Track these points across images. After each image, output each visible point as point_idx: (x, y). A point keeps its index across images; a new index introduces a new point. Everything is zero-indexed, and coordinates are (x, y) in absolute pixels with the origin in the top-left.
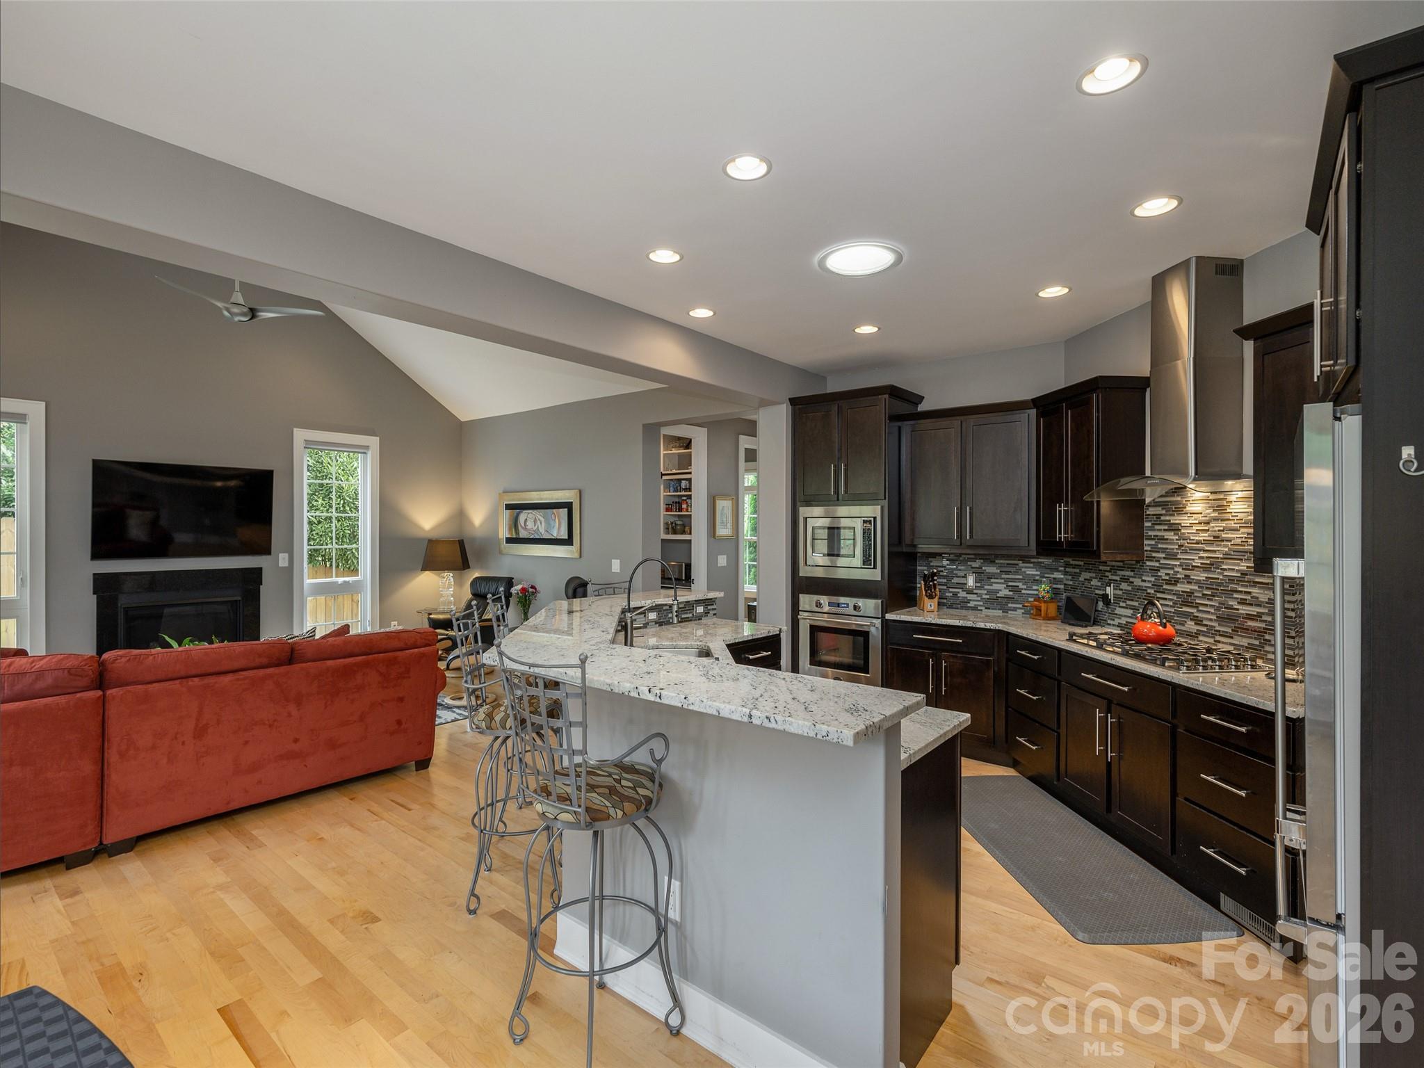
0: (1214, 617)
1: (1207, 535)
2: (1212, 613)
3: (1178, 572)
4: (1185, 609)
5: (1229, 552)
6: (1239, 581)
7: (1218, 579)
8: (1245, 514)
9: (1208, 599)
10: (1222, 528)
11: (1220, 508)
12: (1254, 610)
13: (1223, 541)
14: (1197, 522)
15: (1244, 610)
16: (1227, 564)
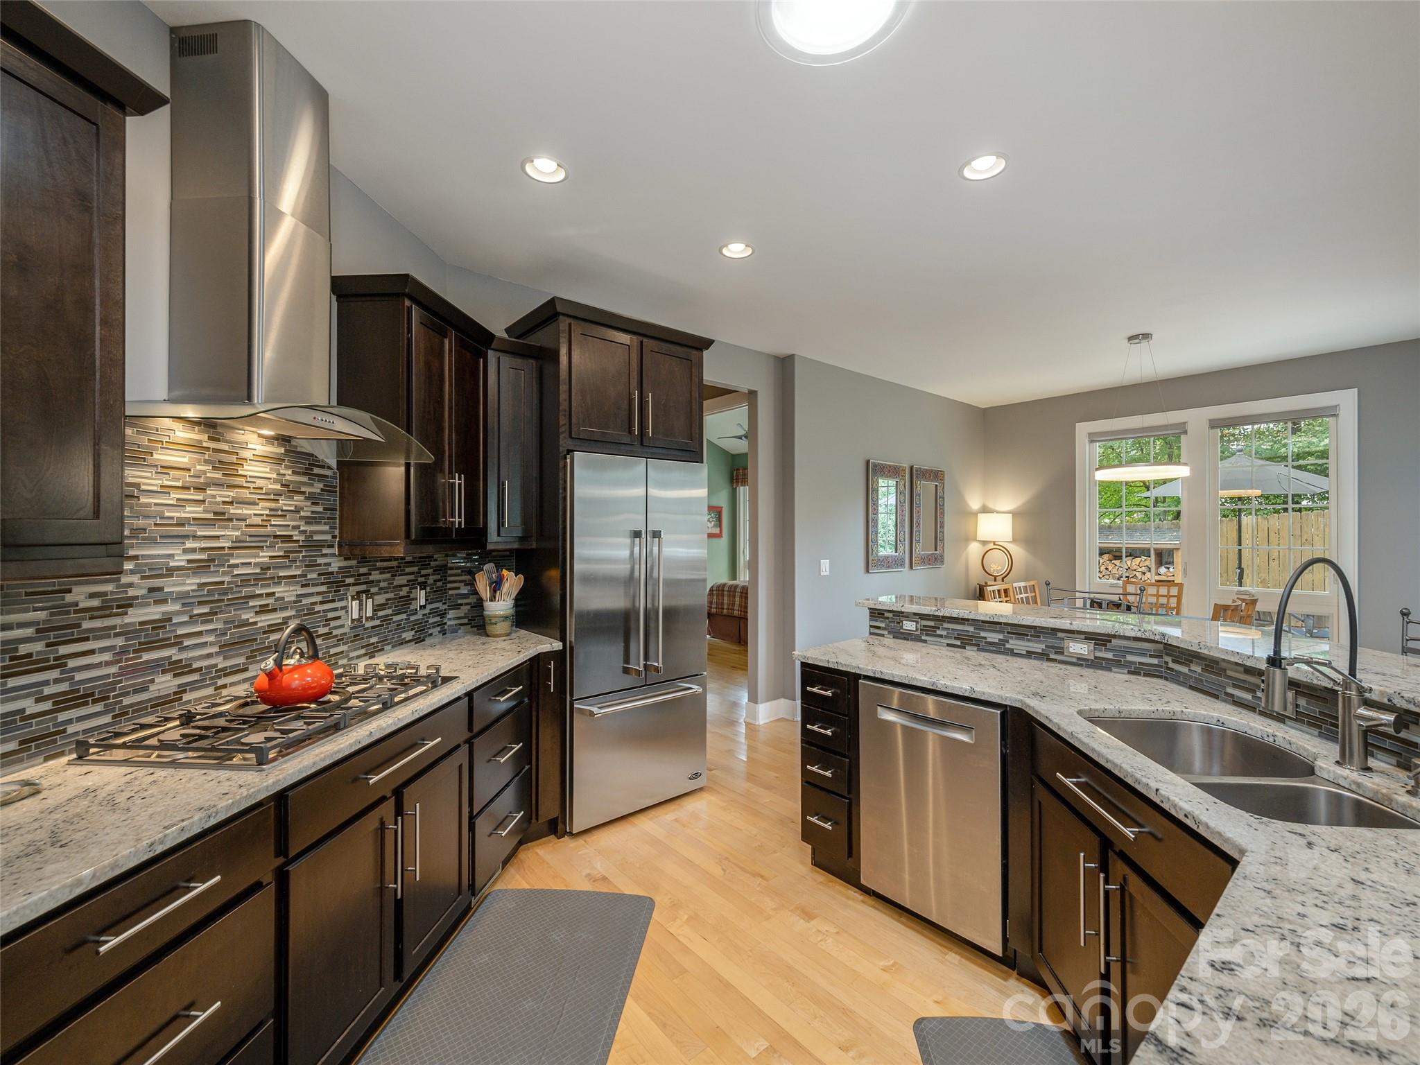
0: (215, 649)
1: (201, 509)
2: (212, 644)
3: (131, 585)
4: (147, 657)
5: (243, 538)
6: (257, 579)
7: (223, 583)
8: (266, 482)
9: (203, 622)
10: (227, 500)
11: (227, 467)
12: (277, 617)
13: (230, 520)
14: (179, 484)
15: (265, 620)
16: (238, 557)
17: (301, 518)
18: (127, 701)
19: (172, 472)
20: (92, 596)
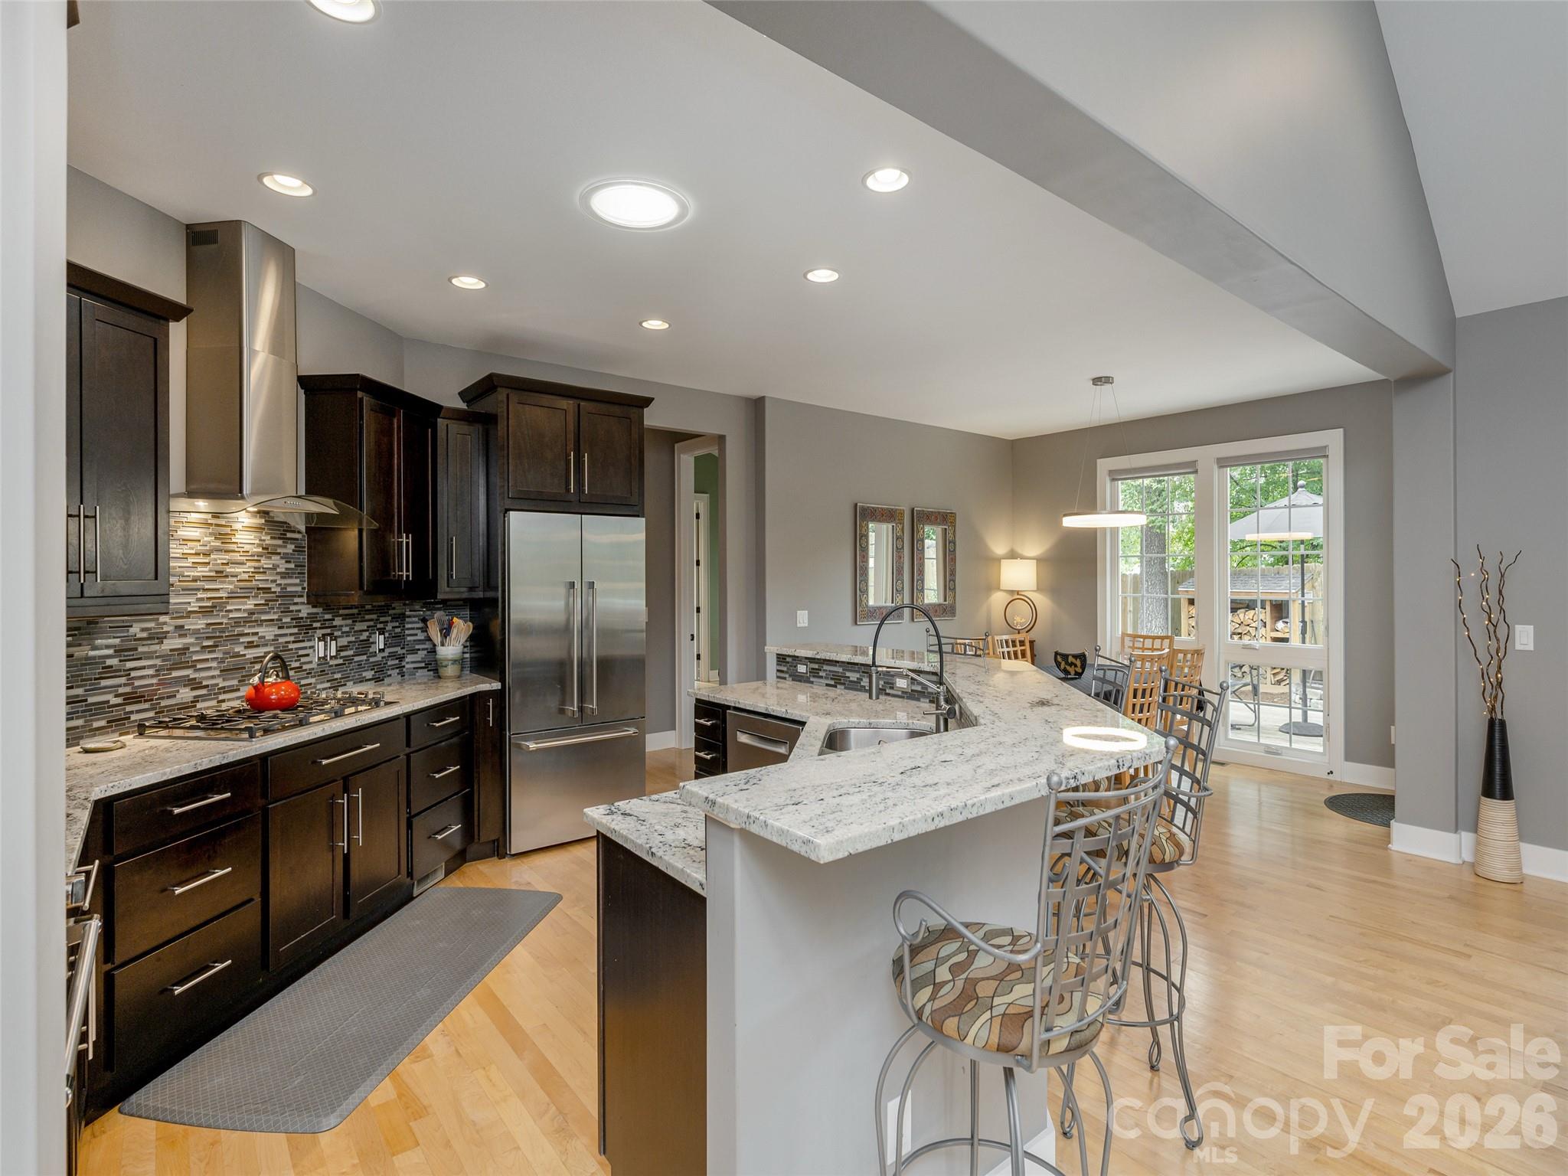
0: (217, 672)
1: (207, 569)
2: (215, 668)
3: (165, 623)
4: (175, 674)
5: (235, 590)
6: (247, 621)
7: (221, 624)
8: (250, 546)
9: (209, 652)
10: (225, 561)
11: (223, 537)
12: (260, 652)
13: (227, 576)
14: (193, 552)
15: (251, 653)
16: (232, 604)
17: (278, 573)
18: (163, 703)
19: (189, 543)
20: (143, 630)
